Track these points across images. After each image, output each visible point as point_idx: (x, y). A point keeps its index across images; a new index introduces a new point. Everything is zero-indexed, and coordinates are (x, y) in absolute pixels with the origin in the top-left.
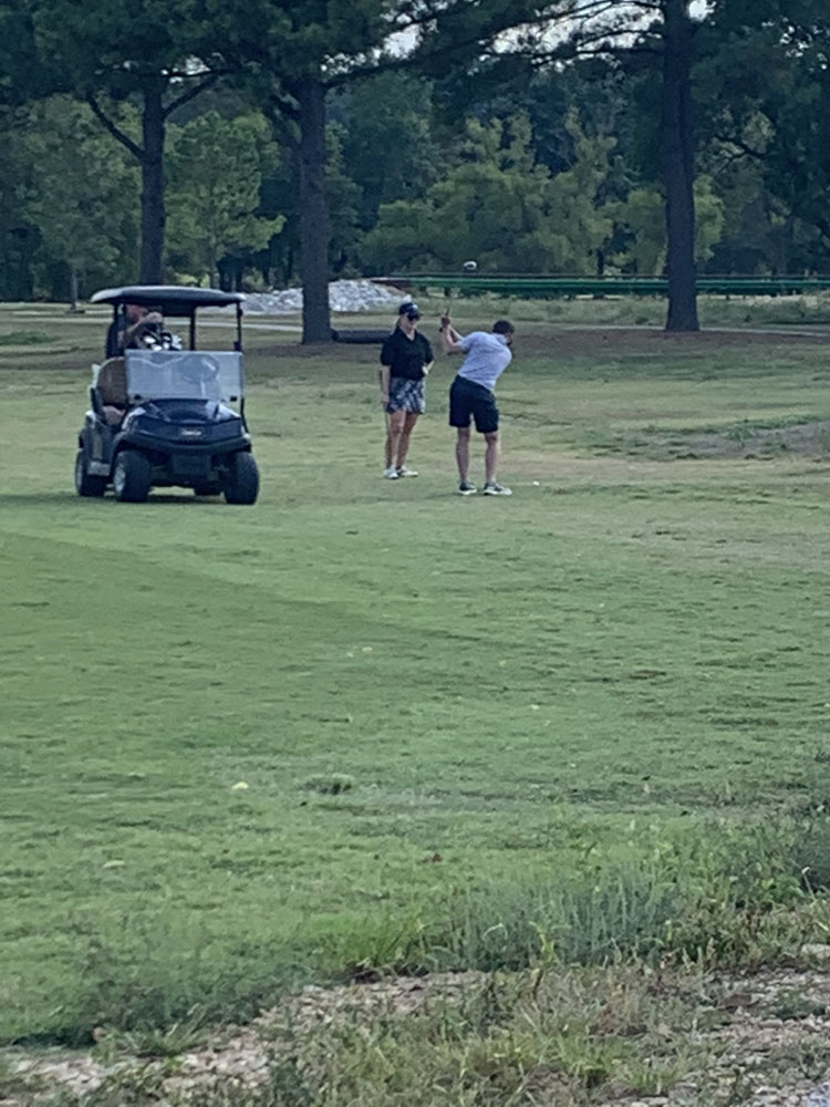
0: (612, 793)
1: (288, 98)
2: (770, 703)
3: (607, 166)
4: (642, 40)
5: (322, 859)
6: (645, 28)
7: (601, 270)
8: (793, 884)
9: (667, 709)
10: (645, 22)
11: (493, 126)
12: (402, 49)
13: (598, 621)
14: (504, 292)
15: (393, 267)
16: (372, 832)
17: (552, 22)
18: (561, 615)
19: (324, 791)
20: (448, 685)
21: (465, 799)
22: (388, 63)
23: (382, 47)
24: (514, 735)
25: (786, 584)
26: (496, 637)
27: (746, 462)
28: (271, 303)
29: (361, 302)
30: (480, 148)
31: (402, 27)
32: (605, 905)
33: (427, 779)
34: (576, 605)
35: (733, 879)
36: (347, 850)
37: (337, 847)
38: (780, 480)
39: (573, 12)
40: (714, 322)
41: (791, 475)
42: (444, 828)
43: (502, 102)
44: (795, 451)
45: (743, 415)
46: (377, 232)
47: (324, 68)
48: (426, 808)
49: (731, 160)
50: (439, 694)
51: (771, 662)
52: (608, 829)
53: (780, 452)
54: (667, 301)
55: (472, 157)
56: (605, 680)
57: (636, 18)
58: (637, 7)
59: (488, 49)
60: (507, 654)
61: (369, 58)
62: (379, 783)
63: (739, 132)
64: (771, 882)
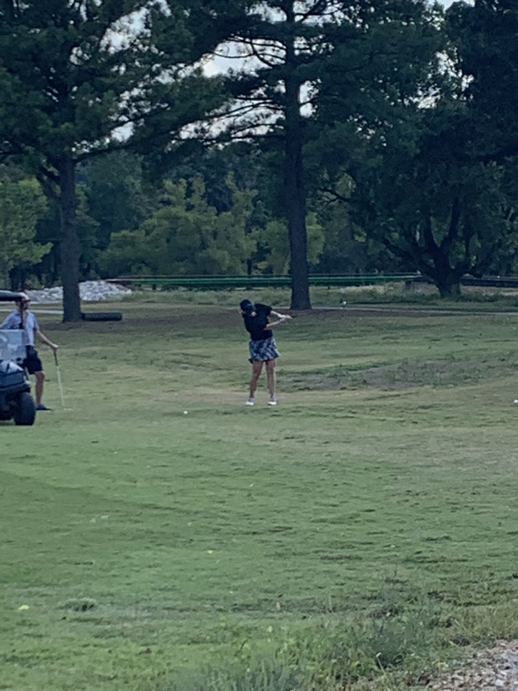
0: (258, 606)
1: (51, 169)
2: (357, 545)
3: (253, 208)
4: (271, 130)
5: (76, 654)
6: (274, 122)
7: (249, 272)
8: (372, 664)
9: (293, 550)
10: (273, 119)
11: (180, 183)
12: (123, 137)
13: (250, 495)
14: (190, 287)
15: (120, 273)
16: (107, 636)
17: (216, 119)
18: (226, 492)
19: (77, 610)
20: (155, 539)
21: (166, 612)
22: (114, 146)
23: (110, 135)
24: (196, 570)
25: (366, 469)
26: (185, 508)
27: (340, 392)
28: (43, 296)
29: (100, 294)
30: (173, 198)
31: (123, 123)
32: (253, 681)
33: (143, 599)
34: (235, 485)
35: (334, 661)
36: (91, 647)
37: (85, 646)
38: (362, 403)
39: (229, 113)
40: (320, 304)
41: (369, 399)
42: (153, 631)
43: (186, 169)
44: (371, 384)
45: (339, 362)
46: (109, 251)
47: (74, 149)
48: (142, 619)
49: (329, 203)
50: (150, 545)
51: (358, 519)
52: (256, 628)
53: (362, 386)
54: (291, 291)
55: (167, 203)
56: (254, 533)
57: (268, 116)
58: (268, 110)
59: (176, 137)
60: (193, 518)
61: (102, 143)
62: (112, 603)
63: (333, 186)
64: (357, 663)
